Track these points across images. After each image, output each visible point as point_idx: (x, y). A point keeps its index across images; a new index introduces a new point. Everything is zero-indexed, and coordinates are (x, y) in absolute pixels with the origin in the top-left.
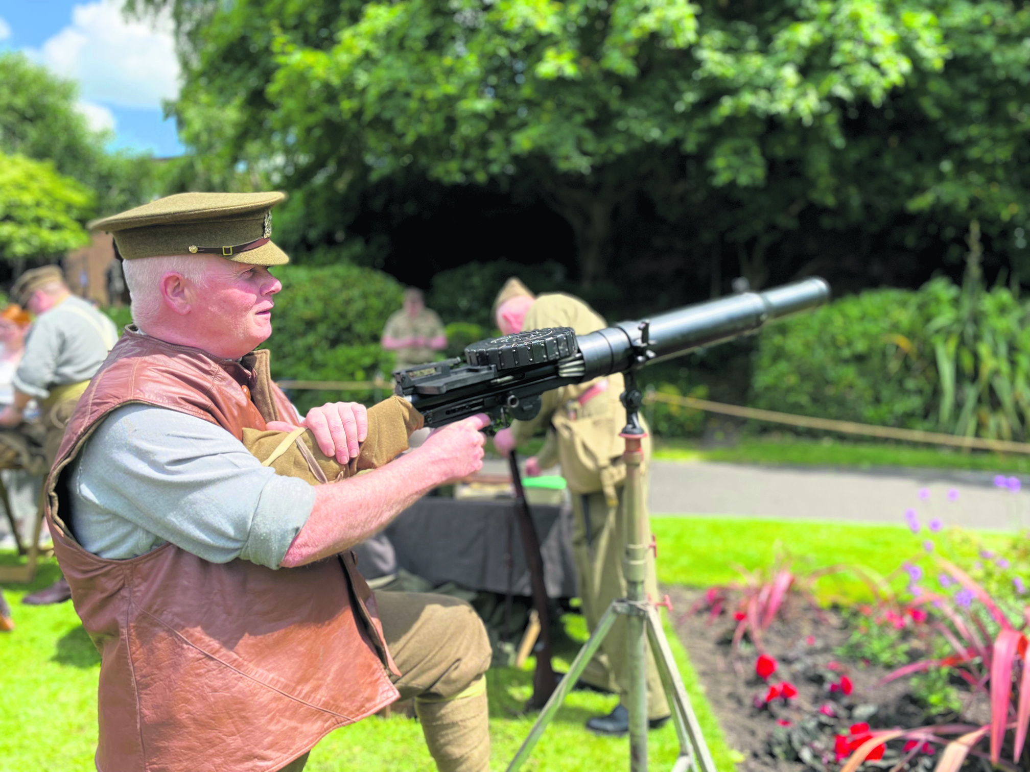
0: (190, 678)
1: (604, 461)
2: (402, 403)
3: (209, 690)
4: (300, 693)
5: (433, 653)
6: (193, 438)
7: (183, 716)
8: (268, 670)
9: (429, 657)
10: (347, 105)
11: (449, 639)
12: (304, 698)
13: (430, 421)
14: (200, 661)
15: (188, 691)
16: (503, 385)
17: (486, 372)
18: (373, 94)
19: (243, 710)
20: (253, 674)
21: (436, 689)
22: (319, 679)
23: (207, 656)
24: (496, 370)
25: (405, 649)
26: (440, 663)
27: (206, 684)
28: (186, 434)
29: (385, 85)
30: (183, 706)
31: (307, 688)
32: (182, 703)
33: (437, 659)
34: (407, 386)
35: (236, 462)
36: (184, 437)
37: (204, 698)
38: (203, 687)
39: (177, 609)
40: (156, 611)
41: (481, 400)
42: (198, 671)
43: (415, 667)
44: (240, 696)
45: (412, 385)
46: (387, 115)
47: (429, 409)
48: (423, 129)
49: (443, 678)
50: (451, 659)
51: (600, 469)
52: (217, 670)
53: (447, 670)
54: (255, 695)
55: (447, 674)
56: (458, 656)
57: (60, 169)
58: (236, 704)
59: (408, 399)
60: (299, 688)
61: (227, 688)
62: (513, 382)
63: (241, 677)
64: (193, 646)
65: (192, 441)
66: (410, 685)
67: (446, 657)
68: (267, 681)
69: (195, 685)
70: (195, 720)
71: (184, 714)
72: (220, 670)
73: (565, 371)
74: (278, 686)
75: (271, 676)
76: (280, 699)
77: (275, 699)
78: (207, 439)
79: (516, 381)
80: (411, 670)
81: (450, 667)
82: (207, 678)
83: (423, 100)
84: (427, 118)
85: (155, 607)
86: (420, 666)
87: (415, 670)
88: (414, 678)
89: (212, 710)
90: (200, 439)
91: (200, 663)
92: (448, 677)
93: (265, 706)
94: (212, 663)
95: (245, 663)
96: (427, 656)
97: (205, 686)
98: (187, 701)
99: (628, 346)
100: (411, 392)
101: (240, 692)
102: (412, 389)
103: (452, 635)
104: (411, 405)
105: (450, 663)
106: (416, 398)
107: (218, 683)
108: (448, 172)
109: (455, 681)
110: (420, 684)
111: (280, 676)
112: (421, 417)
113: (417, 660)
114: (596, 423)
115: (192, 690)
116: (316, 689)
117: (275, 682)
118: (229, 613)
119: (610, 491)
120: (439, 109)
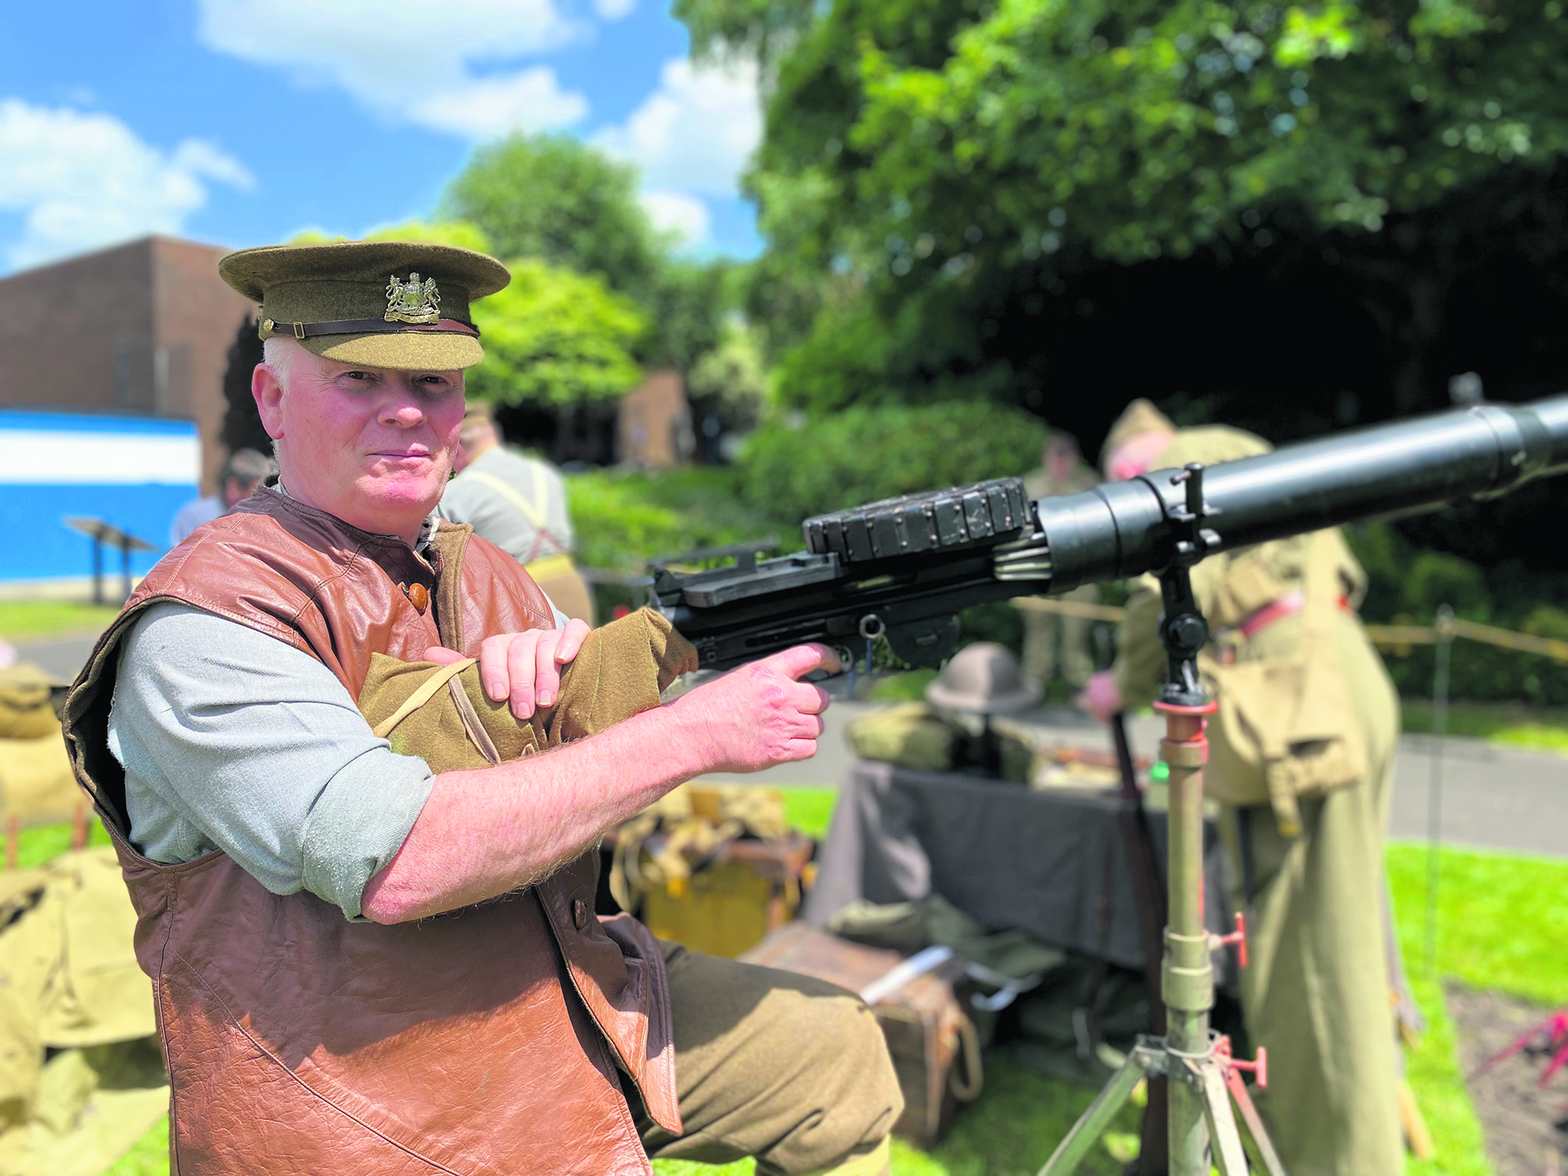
0: (236, 1086)
1: (1275, 746)
2: (653, 621)
3: (262, 1114)
4: (430, 1146)
5: (771, 1090)
6: (243, 670)
7: (223, 1149)
8: (370, 1097)
9: (764, 1095)
10: (966, 150)
11: (805, 1068)
12: (437, 1157)
13: (712, 657)
14: (253, 1060)
15: (232, 1109)
16: (869, 593)
17: (819, 565)
18: (1006, 128)
19: (315, 1160)
20: (338, 1099)
21: (775, 1156)
22: (475, 1127)
23: (264, 1054)
24: (839, 564)
25: (719, 1073)
26: (784, 1110)
27: (259, 1102)
28: (233, 662)
29: (1027, 110)
30: (223, 1132)
31: (446, 1141)
32: (222, 1126)
33: (778, 1101)
34: (666, 590)
35: (306, 719)
36: (229, 667)
37: (254, 1127)
38: (254, 1106)
39: (226, 963)
40: (198, 961)
41: (822, 621)
42: (249, 1077)
43: (736, 1108)
44: (311, 1135)
45: (677, 587)
46: (1027, 159)
47: (708, 636)
48: (1085, 173)
49: (788, 1139)
50: (805, 1108)
51: (1266, 763)
52: (277, 1082)
53: (796, 1127)
54: (338, 1137)
55: (794, 1134)
56: (819, 1103)
57: (614, 285)
58: (302, 1147)
59: (666, 617)
60: (430, 1138)
61: (290, 1118)
62: (892, 588)
63: (316, 1102)
64: (243, 1033)
65: (242, 674)
66: (725, 1140)
67: (798, 1102)
68: (364, 1116)
69: (241, 1100)
70: (238, 1158)
71: (224, 1145)
72: (282, 1083)
73: (1007, 568)
74: (385, 1128)
75: (374, 1107)
76: (387, 1151)
77: (375, 1151)
78: (268, 674)
79: (899, 586)
80: (729, 1112)
81: (802, 1122)
82: (261, 1092)
83: (1086, 129)
84: (1091, 157)
85: (197, 955)
86: (743, 1109)
87: (735, 1115)
88: (733, 1129)
89: (265, 1149)
90: (255, 672)
91: (252, 1064)
92: (797, 1139)
93: (354, 1160)
94: (271, 1067)
95: (327, 1077)
96: (759, 1093)
97: (257, 1106)
98: (231, 1125)
99: (1159, 518)
100: (675, 602)
101: (311, 1129)
102: (678, 595)
103: (813, 1062)
104: (670, 626)
105: (801, 1116)
106: (685, 614)
107: (277, 1106)
108: (1128, 244)
109: (809, 1150)
110: (745, 1141)
111: (390, 1110)
112: (691, 650)
113: (740, 1096)
114: (1270, 675)
115: (237, 1107)
116: (466, 1144)
117: (379, 1120)
118: (305, 985)
119: (1285, 805)
120: (1112, 140)
